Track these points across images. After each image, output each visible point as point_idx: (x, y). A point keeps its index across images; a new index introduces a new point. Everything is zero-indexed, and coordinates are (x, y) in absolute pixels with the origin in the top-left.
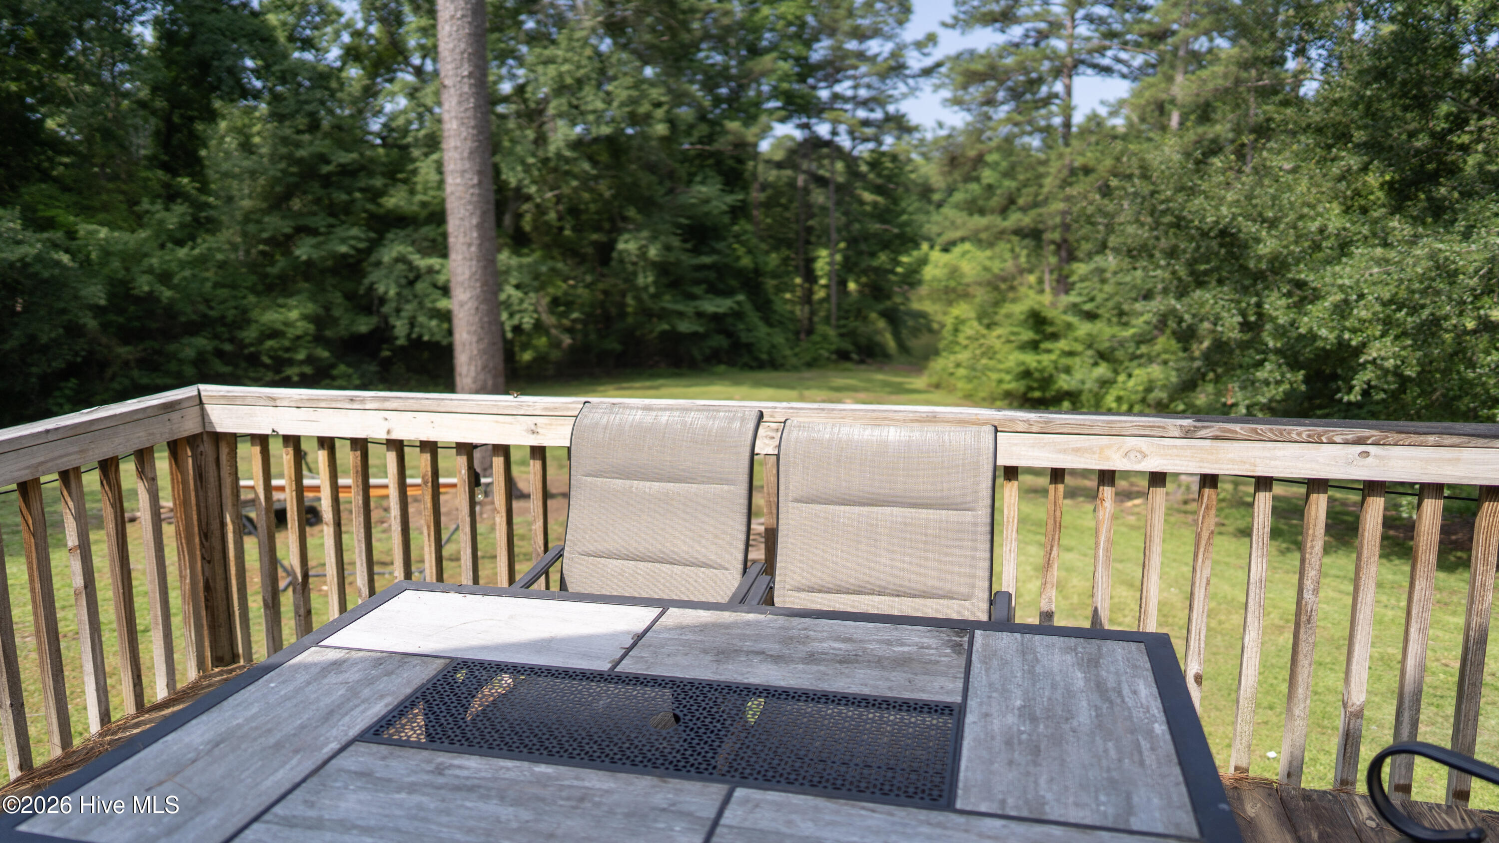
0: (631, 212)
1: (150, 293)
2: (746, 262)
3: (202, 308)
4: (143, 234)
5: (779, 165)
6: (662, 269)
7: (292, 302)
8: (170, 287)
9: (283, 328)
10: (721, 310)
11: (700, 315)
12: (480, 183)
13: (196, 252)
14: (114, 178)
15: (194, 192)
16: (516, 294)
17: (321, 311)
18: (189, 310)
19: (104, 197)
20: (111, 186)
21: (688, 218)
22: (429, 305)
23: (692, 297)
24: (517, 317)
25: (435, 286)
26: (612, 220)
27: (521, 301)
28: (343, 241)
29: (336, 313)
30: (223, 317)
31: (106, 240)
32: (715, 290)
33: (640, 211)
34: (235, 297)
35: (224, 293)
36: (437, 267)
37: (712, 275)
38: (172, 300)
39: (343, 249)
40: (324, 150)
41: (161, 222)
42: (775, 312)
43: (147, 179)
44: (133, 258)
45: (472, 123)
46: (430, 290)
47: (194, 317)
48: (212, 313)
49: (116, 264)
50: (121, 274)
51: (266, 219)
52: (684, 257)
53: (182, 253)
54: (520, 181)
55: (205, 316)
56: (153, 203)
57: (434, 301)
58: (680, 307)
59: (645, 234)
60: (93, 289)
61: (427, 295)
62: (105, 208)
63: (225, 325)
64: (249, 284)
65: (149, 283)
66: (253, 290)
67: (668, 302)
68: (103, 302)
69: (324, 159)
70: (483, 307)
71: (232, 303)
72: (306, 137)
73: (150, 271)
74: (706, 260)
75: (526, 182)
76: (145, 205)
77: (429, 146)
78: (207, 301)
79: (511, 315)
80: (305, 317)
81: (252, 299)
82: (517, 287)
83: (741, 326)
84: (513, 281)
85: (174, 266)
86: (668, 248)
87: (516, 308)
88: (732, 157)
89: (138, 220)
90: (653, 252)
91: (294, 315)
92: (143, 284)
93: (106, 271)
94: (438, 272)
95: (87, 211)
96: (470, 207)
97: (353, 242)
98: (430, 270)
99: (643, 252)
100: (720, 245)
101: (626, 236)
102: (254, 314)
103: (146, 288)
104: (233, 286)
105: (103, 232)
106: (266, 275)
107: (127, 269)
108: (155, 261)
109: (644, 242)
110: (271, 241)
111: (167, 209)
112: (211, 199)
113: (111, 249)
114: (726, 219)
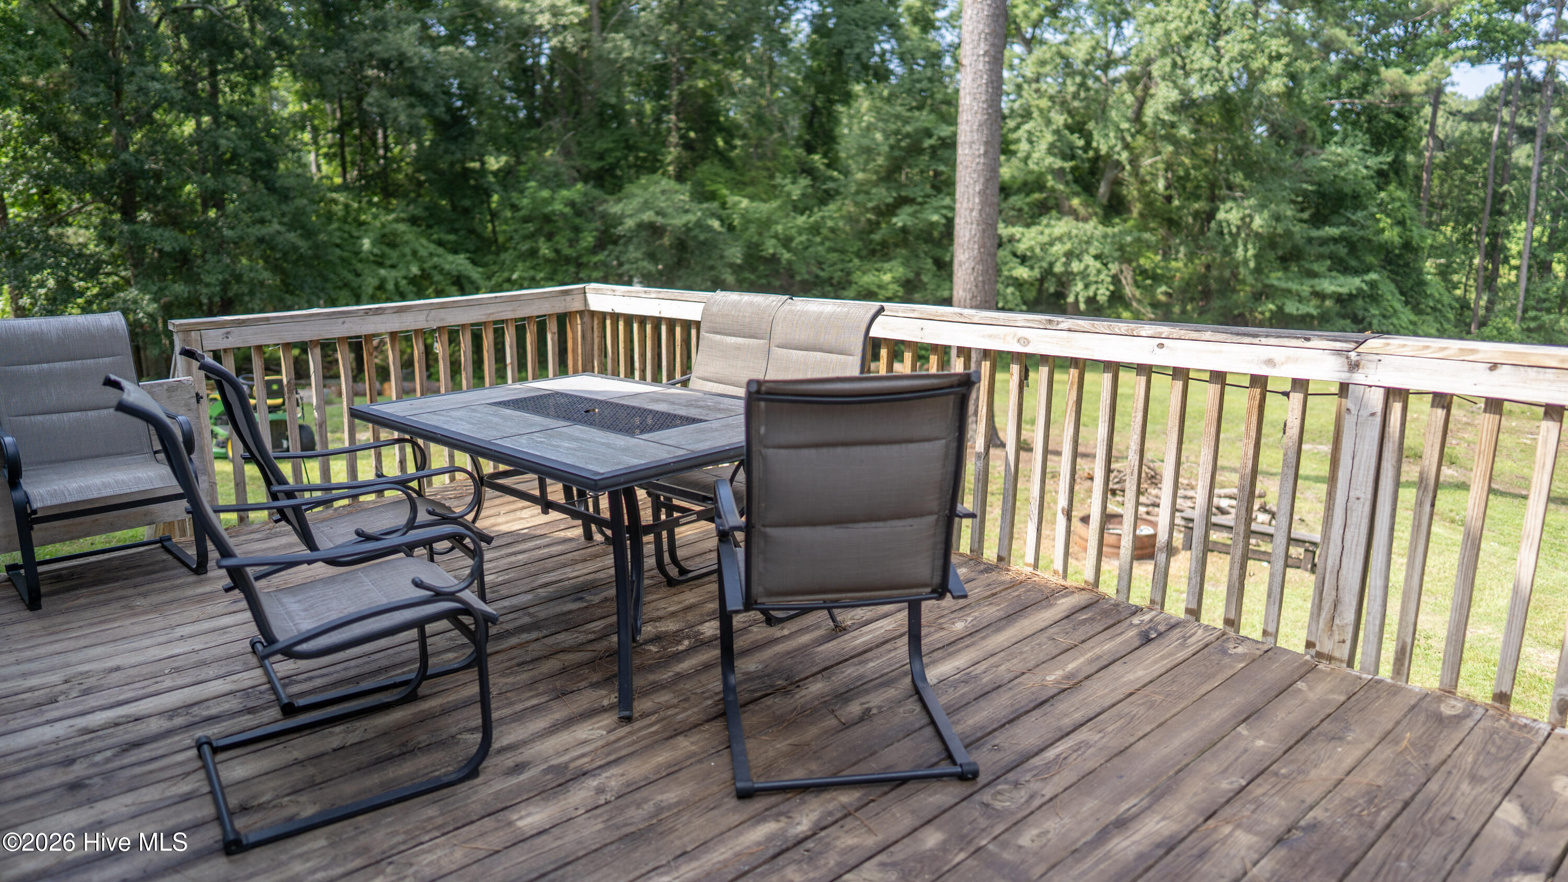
0: (1238, 178)
1: (774, 255)
2: (1391, 234)
3: (815, 269)
4: (775, 204)
5: (1471, 117)
6: (1268, 242)
7: (887, 266)
8: (789, 250)
9: (875, 289)
10: (1344, 290)
11: (1320, 295)
12: (986, 152)
13: (812, 219)
14: (761, 157)
15: (822, 167)
16: (1095, 265)
17: (911, 275)
18: (803, 270)
19: (753, 173)
20: (759, 164)
21: (1312, 184)
22: (1006, 273)
23: (1312, 275)
24: (1092, 288)
25: (1015, 255)
26: (1213, 186)
27: (1099, 272)
28: (936, 210)
29: (925, 279)
30: (831, 278)
31: (746, 209)
32: (1342, 267)
33: (1248, 176)
34: (843, 261)
35: (834, 256)
36: (1018, 236)
37: (1342, 251)
38: (790, 262)
39: (935, 218)
40: (927, 125)
41: (789, 195)
42: (1427, 296)
43: (787, 157)
44: (766, 224)
45: (984, 98)
46: (1010, 257)
47: (806, 277)
48: (822, 274)
49: (753, 229)
50: (755, 239)
51: (874, 191)
52: (1297, 229)
53: (801, 220)
54: (1111, 148)
55: (817, 276)
56: (784, 178)
57: (1010, 270)
58: (1294, 286)
59: (1252, 201)
60: (733, 250)
61: (1006, 264)
62: (753, 182)
63: (832, 285)
64: (855, 249)
65: (775, 246)
66: (858, 255)
67: (1276, 278)
68: (739, 261)
69: (928, 133)
70: (980, 267)
71: (840, 266)
72: (917, 113)
73: (776, 236)
74: (1330, 231)
75: (1117, 149)
76: (778, 180)
77: (1022, 116)
78: (820, 264)
79: (1087, 286)
80: (896, 280)
81: (856, 261)
82: (1097, 257)
83: (1374, 311)
84: (1093, 251)
85: (793, 231)
86: (1278, 218)
87: (1092, 279)
88: (1390, 111)
89: (773, 191)
90: (1258, 222)
91: (887, 277)
92: (770, 247)
93: (746, 235)
94: (1019, 241)
95: (738, 186)
96: (975, 176)
97: (944, 212)
98: (1011, 239)
99: (1246, 222)
100: (1359, 216)
101: (1229, 204)
102: (856, 276)
103: (771, 251)
104: (843, 252)
105: (745, 203)
106: (871, 242)
107: (760, 234)
108: (780, 228)
109: (1247, 212)
110: (877, 211)
111: (793, 183)
112: (835, 174)
113: (750, 216)
114: (1371, 185)
